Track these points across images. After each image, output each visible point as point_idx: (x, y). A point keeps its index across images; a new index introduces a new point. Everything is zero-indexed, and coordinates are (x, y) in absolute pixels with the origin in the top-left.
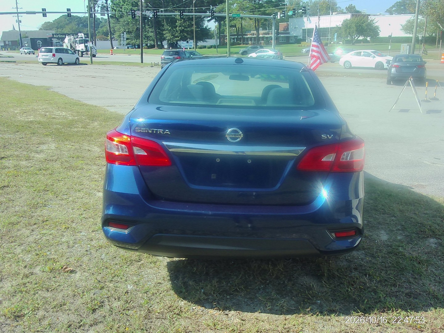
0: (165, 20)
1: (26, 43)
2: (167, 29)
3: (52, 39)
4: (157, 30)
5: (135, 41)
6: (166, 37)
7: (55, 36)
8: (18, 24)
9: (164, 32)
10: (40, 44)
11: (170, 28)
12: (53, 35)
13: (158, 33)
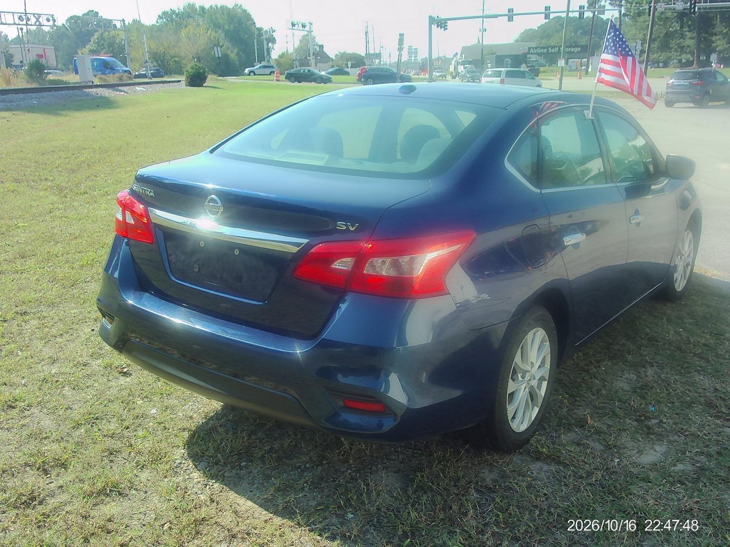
0: (718, 16)
1: (489, 63)
2: (721, 32)
3: (528, 56)
4: (703, 34)
5: (658, 55)
6: (717, 46)
7: (532, 51)
8: (481, 34)
9: (714, 38)
10: (509, 63)
11: (727, 30)
12: (529, 49)
13: (703, 39)
